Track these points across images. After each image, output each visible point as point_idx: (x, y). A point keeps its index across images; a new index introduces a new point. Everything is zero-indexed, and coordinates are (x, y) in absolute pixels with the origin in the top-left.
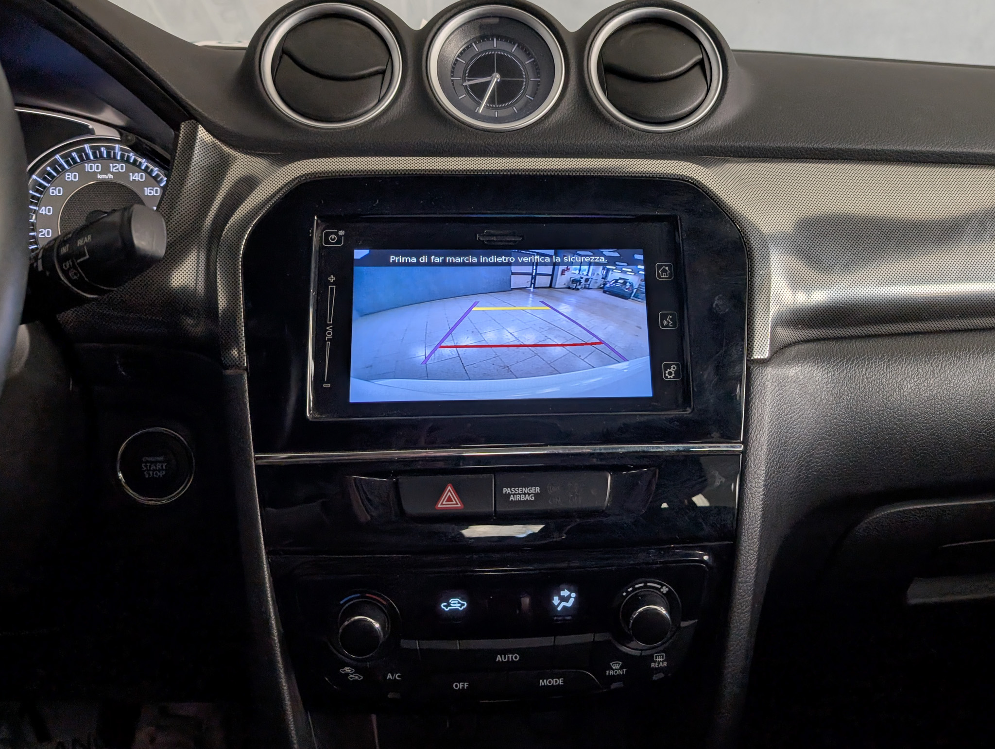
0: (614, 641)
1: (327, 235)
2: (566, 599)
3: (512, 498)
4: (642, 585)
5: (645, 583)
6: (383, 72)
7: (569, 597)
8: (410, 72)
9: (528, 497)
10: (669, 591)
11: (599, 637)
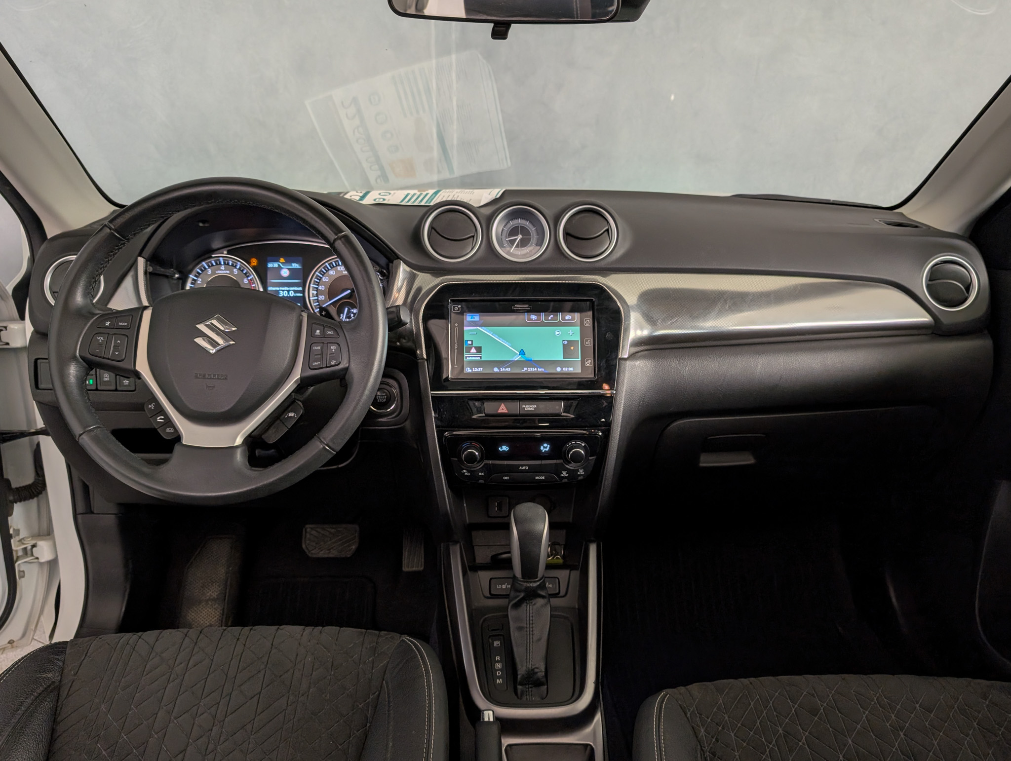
0: (564, 463)
1: (454, 307)
2: (546, 448)
3: (526, 409)
4: (574, 442)
5: (576, 442)
6: (473, 237)
7: (547, 447)
8: (485, 237)
9: (532, 409)
10: (585, 445)
11: (558, 461)
